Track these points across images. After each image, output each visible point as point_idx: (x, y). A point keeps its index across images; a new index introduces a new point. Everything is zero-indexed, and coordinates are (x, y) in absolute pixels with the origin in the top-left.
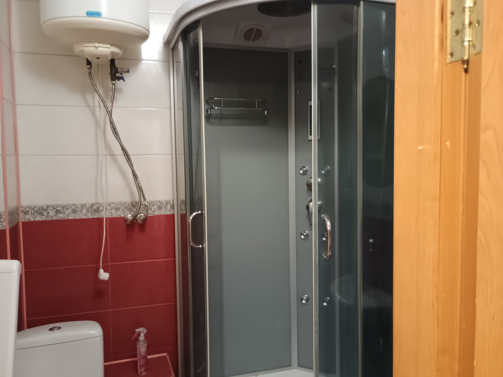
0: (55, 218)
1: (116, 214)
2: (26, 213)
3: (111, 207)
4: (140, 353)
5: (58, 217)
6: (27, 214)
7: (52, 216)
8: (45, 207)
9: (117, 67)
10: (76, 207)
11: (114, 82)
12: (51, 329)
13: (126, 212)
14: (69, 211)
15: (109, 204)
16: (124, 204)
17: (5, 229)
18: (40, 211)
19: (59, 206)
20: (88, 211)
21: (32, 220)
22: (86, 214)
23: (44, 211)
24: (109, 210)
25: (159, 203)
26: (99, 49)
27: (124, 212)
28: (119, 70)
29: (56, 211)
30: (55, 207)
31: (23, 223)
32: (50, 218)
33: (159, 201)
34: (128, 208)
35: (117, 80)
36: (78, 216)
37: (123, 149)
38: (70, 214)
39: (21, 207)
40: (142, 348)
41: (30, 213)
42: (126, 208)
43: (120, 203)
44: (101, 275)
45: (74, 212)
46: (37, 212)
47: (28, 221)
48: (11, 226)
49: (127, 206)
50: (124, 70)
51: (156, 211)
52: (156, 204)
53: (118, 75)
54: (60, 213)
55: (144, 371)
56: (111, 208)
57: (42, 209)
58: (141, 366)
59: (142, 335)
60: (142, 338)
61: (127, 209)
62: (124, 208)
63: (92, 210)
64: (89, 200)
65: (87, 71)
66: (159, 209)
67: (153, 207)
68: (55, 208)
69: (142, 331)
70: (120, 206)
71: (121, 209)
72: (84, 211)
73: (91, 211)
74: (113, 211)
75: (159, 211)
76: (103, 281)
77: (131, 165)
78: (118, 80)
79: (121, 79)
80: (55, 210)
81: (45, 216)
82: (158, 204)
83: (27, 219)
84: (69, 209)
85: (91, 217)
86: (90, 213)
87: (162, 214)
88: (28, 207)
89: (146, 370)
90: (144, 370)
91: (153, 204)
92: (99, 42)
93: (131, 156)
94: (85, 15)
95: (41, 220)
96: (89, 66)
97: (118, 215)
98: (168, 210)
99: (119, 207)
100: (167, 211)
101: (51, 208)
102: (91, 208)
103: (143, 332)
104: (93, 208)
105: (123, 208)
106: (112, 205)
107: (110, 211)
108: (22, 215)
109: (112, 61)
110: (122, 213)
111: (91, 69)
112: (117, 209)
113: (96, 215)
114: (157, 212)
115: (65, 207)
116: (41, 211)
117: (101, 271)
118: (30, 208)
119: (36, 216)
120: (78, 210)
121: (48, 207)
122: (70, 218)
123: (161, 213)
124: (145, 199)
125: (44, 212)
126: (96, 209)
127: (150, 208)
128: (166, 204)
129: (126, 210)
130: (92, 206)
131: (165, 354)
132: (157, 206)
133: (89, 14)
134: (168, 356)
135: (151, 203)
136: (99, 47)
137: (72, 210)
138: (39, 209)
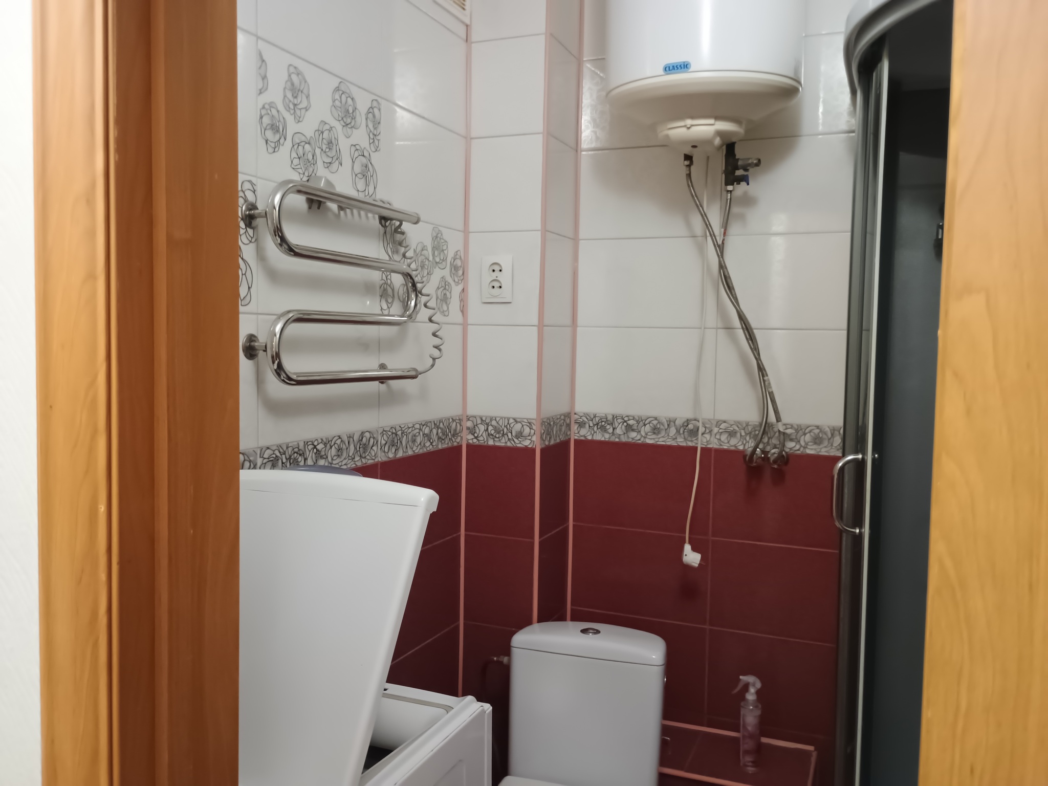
0: (624, 439)
1: (728, 442)
2: (581, 425)
3: (721, 429)
4: (744, 727)
5: (628, 437)
6: (582, 427)
7: (619, 434)
8: (610, 418)
9: (737, 157)
10: (659, 422)
11: (730, 188)
12: (584, 631)
13: (749, 442)
14: (648, 428)
15: (717, 423)
16: (744, 425)
17: (534, 447)
18: (602, 423)
19: (632, 418)
20: (680, 432)
21: (590, 438)
22: (674, 437)
23: (608, 424)
24: (716, 435)
25: (817, 431)
26: (693, 129)
27: (744, 442)
28: (740, 163)
29: (626, 426)
30: (626, 419)
31: (575, 441)
32: (616, 438)
33: (816, 426)
34: (753, 433)
35: (735, 183)
36: (661, 440)
37: (742, 317)
38: (649, 434)
39: (575, 414)
40: (750, 717)
41: (587, 426)
42: (748, 434)
43: (738, 423)
44: (686, 555)
45: (656, 431)
46: (597, 424)
47: (583, 438)
48: (547, 443)
49: (750, 430)
50: (750, 161)
51: (808, 447)
52: (810, 432)
53: (739, 173)
54: (633, 430)
55: (750, 764)
56: (721, 431)
57: (605, 420)
58: (747, 752)
59: (752, 690)
60: (751, 696)
61: (750, 436)
62: (745, 432)
63: (685, 431)
64: (682, 412)
65: (684, 171)
66: (815, 443)
67: (803, 437)
68: (625, 421)
69: (753, 683)
70: (737, 429)
71: (738, 435)
72: (673, 431)
73: (684, 432)
74: (724, 437)
75: (815, 447)
76: (688, 567)
77: (755, 349)
78: (739, 183)
79: (742, 181)
80: (625, 424)
81: (610, 434)
82: (815, 433)
83: (582, 436)
84: (647, 424)
85: (684, 444)
86: (682, 436)
87: (820, 454)
88: (586, 415)
89: (755, 763)
90: (753, 762)
91: (804, 430)
92: (692, 118)
93: (755, 331)
94: (661, 72)
95: (603, 439)
96: (687, 163)
97: (732, 446)
98: (836, 447)
99: (734, 431)
100: (832, 448)
101: (620, 421)
102: (685, 427)
103: (754, 685)
104: (687, 428)
105: (743, 434)
106: (723, 426)
107: (718, 437)
108: (574, 427)
109: (730, 148)
110: (740, 443)
111: (692, 168)
112: (732, 434)
113: (692, 441)
114: (812, 449)
115: (642, 421)
116: (603, 423)
117: (687, 548)
118: (588, 417)
119: (596, 432)
120: (662, 429)
121: (614, 417)
122: (649, 441)
123: (820, 452)
124: (778, 419)
125: (608, 427)
126: (692, 430)
127: (796, 438)
128: (832, 435)
129: (748, 438)
130: (686, 424)
131: (811, 748)
132: (811, 435)
133: (667, 69)
134: (815, 755)
135: (799, 429)
136: (692, 125)
137: (653, 427)
138: (600, 421)
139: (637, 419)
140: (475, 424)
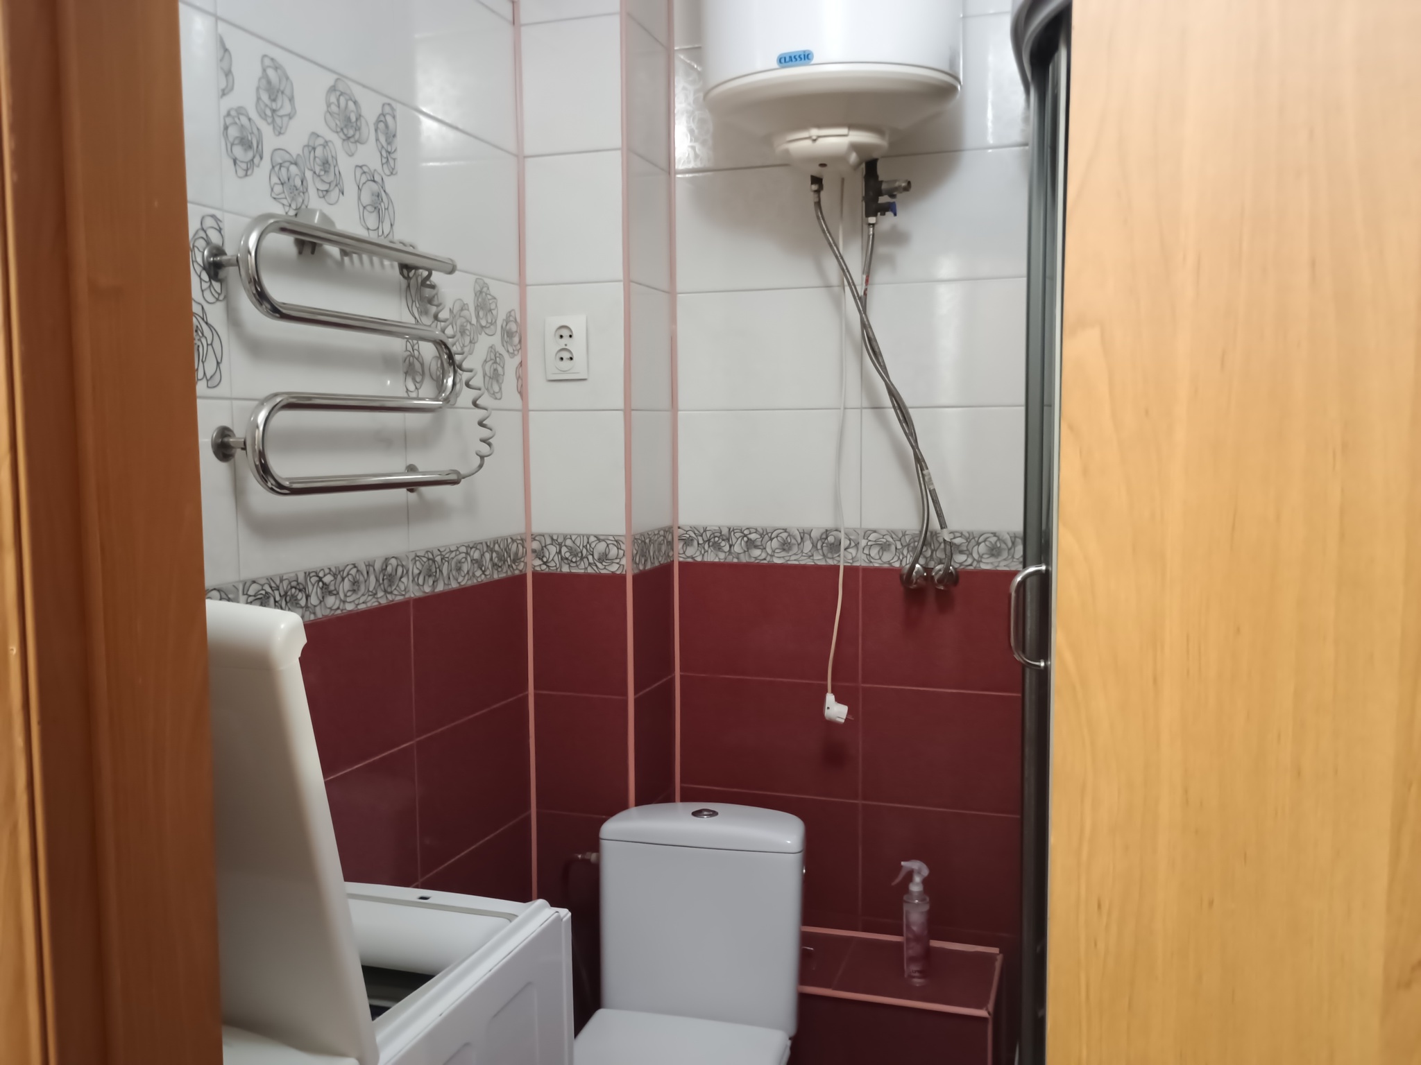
0: (744, 559)
1: (880, 558)
2: (687, 542)
3: (870, 541)
4: (908, 927)
5: (750, 556)
6: (688, 545)
7: (738, 553)
8: (725, 531)
9: (880, 179)
10: (789, 535)
11: (872, 220)
12: (697, 814)
13: (907, 557)
14: (775, 543)
15: (865, 533)
16: (900, 535)
17: (624, 573)
18: (715, 538)
19: (754, 530)
20: (817, 547)
21: (699, 559)
22: (810, 554)
23: (723, 540)
24: (864, 549)
25: (993, 539)
26: (821, 141)
27: (901, 558)
28: (884, 187)
29: (747, 542)
30: (746, 532)
31: (680, 563)
32: (733, 557)
33: (992, 533)
34: (912, 545)
35: (879, 214)
36: (793, 558)
37: (893, 393)
38: (777, 551)
39: (679, 528)
40: (916, 914)
41: (695, 543)
42: (905, 546)
43: (892, 533)
44: (828, 708)
45: (785, 547)
46: (709, 540)
47: (690, 560)
48: (641, 567)
49: (908, 541)
50: (897, 184)
51: (983, 560)
52: (985, 541)
53: (884, 199)
54: (756, 547)
55: (917, 974)
56: (869, 543)
57: (718, 534)
58: (912, 960)
59: (917, 879)
60: (916, 887)
61: (908, 549)
62: (902, 544)
63: (824, 545)
64: (818, 519)
65: (812, 198)
66: (992, 555)
67: (976, 547)
68: (745, 536)
69: (918, 869)
71: (893, 548)
72: (808, 546)
73: (822, 547)
74: (874, 552)
75: (992, 560)
76: (832, 724)
77: (911, 434)
78: (883, 214)
79: (888, 211)
80: (745, 539)
81: (725, 552)
82: (991, 542)
83: (688, 557)
84: (774, 538)
85: (822, 563)
86: (820, 551)
87: (999, 569)
88: (693, 529)
89: (923, 973)
90: (919, 972)
91: (976, 539)
92: (819, 126)
93: (911, 411)
94: (775, 64)
95: (717, 560)
96: (815, 187)
97: (885, 563)
98: (1018, 559)
99: (887, 543)
100: (1013, 561)
101: (738, 535)
102: (823, 540)
103: (919, 872)
104: (826, 541)
105: (899, 546)
106: (873, 537)
107: (866, 551)
108: (679, 546)
109: (871, 167)
110: (896, 559)
111: (823, 194)
112: (884, 547)
113: (833, 558)
114: (987, 563)
115: (766, 534)
116: (717, 539)
117: (830, 698)
118: (696, 532)
119: (708, 551)
120: (794, 544)
121: (731, 530)
122: (777, 561)
123: (998, 566)
124: (943, 525)
125: (723, 543)
126: (833, 544)
127: (968, 550)
128: (1013, 543)
129: (905, 552)
130: (824, 536)
131: (995, 950)
132: (986, 545)
133: (783, 60)
134: (1000, 958)
135: (971, 538)
136: (819, 137)
137: (782, 541)
138: (712, 536)
139: (761, 531)
140: (544, 545)
